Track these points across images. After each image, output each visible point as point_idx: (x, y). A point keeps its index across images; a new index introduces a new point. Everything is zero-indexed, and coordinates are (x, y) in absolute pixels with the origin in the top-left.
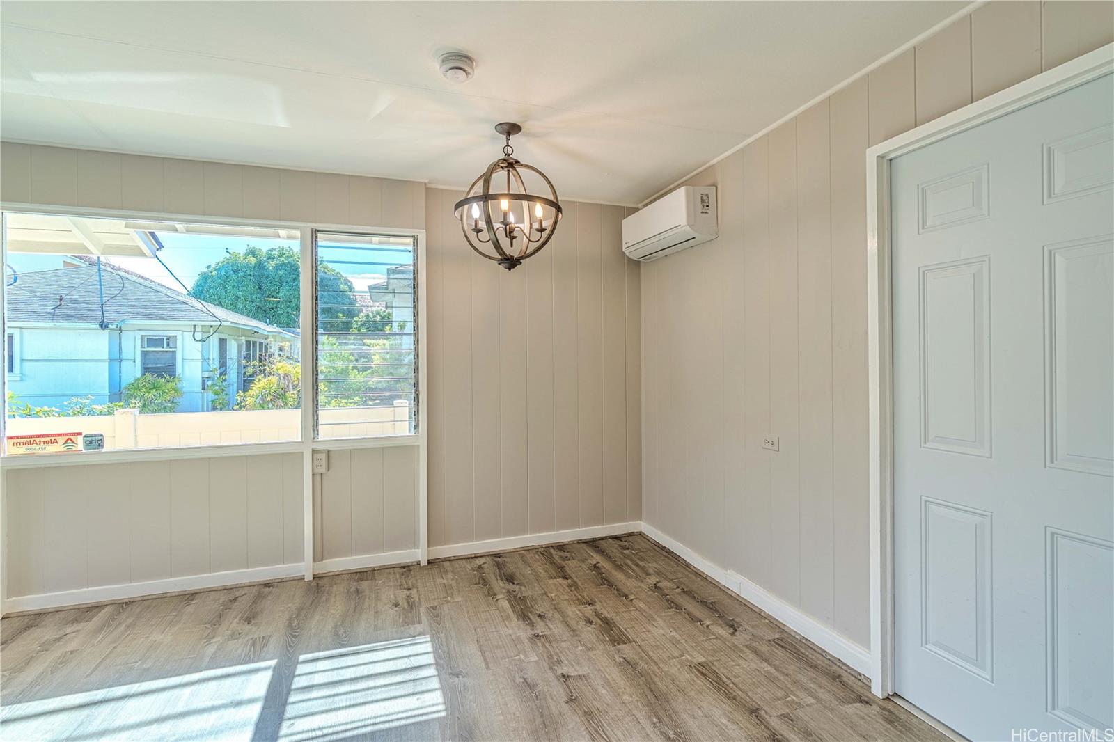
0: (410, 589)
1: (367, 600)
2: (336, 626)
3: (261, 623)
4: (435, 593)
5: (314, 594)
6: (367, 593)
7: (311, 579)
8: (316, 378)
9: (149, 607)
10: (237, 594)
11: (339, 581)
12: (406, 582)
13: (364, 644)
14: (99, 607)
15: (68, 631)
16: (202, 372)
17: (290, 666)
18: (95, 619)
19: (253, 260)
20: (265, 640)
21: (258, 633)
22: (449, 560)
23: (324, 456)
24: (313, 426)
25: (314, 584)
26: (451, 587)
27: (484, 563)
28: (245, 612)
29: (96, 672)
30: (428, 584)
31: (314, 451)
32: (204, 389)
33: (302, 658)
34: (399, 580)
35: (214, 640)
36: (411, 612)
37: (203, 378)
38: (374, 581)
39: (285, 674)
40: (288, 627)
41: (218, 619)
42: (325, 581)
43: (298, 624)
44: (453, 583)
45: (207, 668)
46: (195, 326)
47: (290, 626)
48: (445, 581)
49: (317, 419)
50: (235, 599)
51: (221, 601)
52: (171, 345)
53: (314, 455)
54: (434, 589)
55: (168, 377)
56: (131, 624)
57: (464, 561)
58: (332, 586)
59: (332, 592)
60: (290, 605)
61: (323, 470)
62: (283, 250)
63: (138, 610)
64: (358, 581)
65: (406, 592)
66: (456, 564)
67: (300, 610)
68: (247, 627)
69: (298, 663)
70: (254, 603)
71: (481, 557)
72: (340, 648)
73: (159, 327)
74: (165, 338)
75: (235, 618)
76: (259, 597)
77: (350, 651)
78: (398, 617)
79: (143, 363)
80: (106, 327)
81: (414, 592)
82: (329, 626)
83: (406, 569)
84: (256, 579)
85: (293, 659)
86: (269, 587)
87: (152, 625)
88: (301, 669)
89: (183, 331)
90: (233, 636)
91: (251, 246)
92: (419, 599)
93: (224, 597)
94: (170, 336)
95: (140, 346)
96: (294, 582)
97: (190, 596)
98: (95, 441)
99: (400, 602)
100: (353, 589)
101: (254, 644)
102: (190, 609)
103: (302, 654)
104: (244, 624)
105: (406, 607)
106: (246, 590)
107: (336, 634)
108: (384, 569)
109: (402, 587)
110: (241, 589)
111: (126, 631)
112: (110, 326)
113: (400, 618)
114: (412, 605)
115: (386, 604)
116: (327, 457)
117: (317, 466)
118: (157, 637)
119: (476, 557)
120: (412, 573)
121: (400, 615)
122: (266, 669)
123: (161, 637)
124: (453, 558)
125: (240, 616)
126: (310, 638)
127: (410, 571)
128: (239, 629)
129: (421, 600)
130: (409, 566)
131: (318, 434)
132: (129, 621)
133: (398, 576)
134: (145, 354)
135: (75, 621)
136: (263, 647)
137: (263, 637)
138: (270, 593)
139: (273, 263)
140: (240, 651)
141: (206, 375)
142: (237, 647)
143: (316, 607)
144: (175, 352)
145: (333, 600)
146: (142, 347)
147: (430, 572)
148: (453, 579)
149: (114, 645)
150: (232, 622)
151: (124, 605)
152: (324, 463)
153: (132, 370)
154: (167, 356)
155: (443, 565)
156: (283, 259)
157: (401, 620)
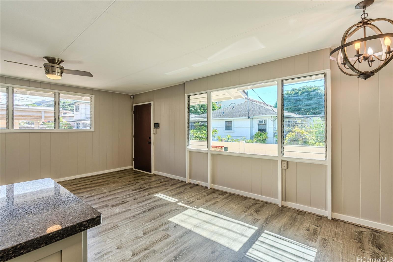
0: (318, 226)
1: (297, 222)
2: (281, 227)
3: (259, 214)
4: (329, 234)
5: (279, 212)
6: (298, 220)
7: (281, 206)
8: (283, 134)
9: (236, 197)
10: (257, 202)
11: (290, 211)
12: (317, 223)
13: (288, 238)
14: (227, 193)
15: (219, 196)
16: (274, 131)
17: (261, 232)
18: (225, 196)
19: (293, 92)
20: (258, 220)
21: (257, 217)
22: (344, 222)
23: (286, 163)
24: (282, 151)
25: (281, 208)
26: (339, 234)
27: (365, 232)
28: (257, 209)
29: (219, 209)
30: (327, 228)
31: (282, 161)
32: (274, 136)
33: (266, 231)
34: (314, 221)
35: (245, 213)
36: (313, 236)
37: (274, 133)
38: (303, 217)
39: (258, 233)
40: (266, 219)
41: (249, 208)
42: (285, 209)
43: (270, 220)
44: (341, 233)
45: (240, 221)
46: (271, 116)
47: (267, 219)
48: (337, 230)
49: (283, 149)
50: (256, 204)
51: (252, 203)
52: (265, 123)
53: (282, 162)
54: (329, 231)
55: (264, 132)
56: (230, 200)
57: (353, 226)
58: (287, 212)
59: (285, 214)
60: (270, 212)
61: (285, 168)
62: (304, 87)
63: (234, 197)
64: (297, 214)
65: (315, 227)
66: (347, 226)
67: (272, 215)
68: (255, 214)
69: (263, 232)
70: (260, 207)
71: (364, 228)
72: (279, 235)
73: (262, 117)
74: (264, 121)
75: (253, 209)
76: (263, 206)
77: (282, 238)
78: (307, 235)
79: (258, 128)
80: (249, 118)
81: (319, 228)
82: (279, 225)
83: (320, 218)
84: (264, 200)
85: (263, 230)
86: (267, 204)
87: (234, 202)
88: (263, 235)
89: (268, 118)
90: (251, 215)
91: (293, 88)
92: (320, 232)
93: (253, 202)
94: (265, 120)
95: (257, 123)
96: (275, 205)
97: (246, 198)
98: (226, 149)
99: (310, 229)
100: (294, 216)
101: (254, 220)
102: (244, 202)
103: (266, 230)
104: (255, 212)
105: (312, 233)
106: (260, 202)
107: (280, 229)
108: (310, 214)
109: (314, 224)
110: (259, 201)
111: (229, 201)
112: (250, 118)
113: (307, 236)
114: (315, 233)
115: (304, 228)
116: (287, 164)
117: (283, 166)
118: (234, 206)
119: (361, 227)
120: (322, 220)
121: (308, 235)
122: (254, 229)
123: (235, 206)
124: (347, 222)
125: (255, 209)
126: (271, 226)
127: (321, 219)
128: (253, 213)
129: (321, 233)
130: (322, 217)
131: (283, 154)
132: (231, 199)
133: (315, 219)
134: (259, 125)
135: (221, 195)
136: (256, 222)
137: (258, 219)
138: (266, 206)
139: (300, 92)
140: (250, 220)
141: (275, 132)
142: (250, 218)
143: (278, 217)
144: (266, 125)
145: (285, 217)
146: (258, 123)
147: (331, 223)
148: (341, 231)
149: (225, 204)
150: (252, 211)
151: (231, 194)
152: (286, 165)
153: (256, 130)
154: (264, 126)
155: (339, 223)
156: (304, 90)
157: (307, 237)
